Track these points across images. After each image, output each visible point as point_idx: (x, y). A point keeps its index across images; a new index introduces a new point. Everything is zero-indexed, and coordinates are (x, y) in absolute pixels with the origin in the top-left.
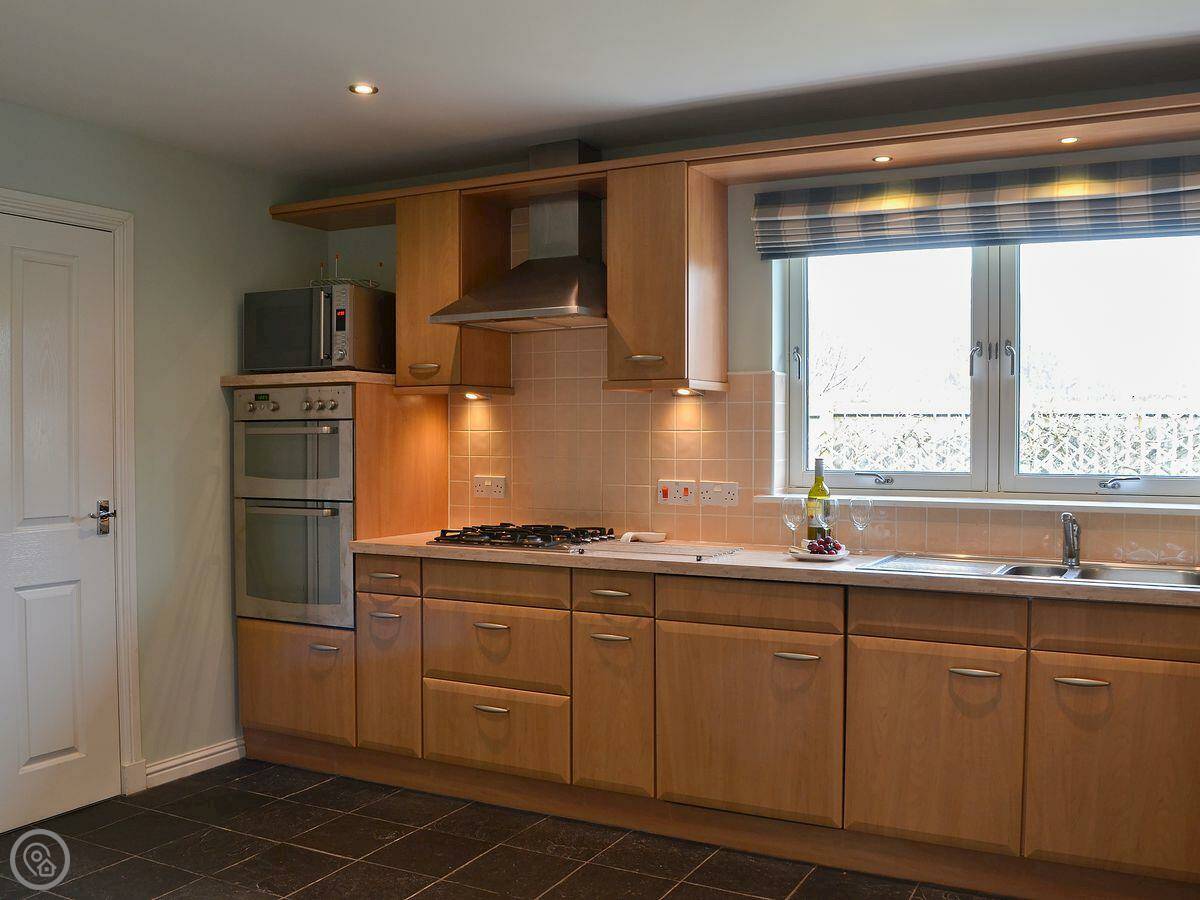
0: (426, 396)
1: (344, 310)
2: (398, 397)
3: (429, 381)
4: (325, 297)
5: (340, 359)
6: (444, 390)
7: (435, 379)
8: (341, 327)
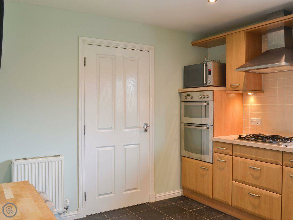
0: (235, 93)
1: (211, 69)
2: (227, 94)
3: (236, 89)
4: (205, 66)
5: (210, 83)
6: (241, 92)
7: (238, 89)
8: (210, 74)
